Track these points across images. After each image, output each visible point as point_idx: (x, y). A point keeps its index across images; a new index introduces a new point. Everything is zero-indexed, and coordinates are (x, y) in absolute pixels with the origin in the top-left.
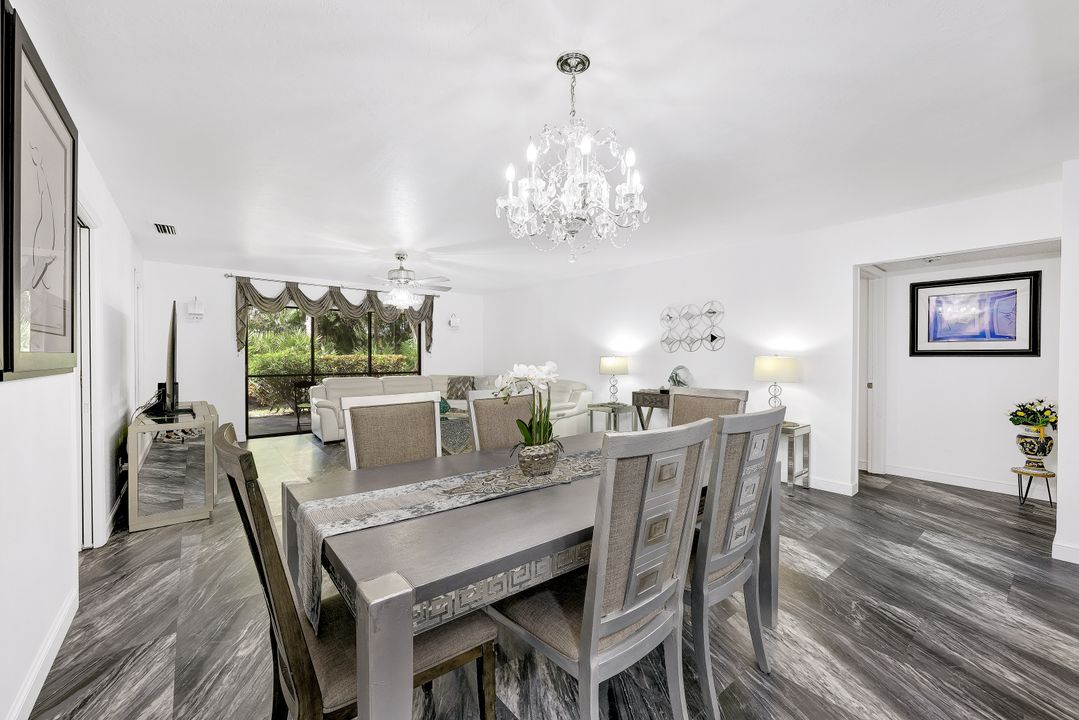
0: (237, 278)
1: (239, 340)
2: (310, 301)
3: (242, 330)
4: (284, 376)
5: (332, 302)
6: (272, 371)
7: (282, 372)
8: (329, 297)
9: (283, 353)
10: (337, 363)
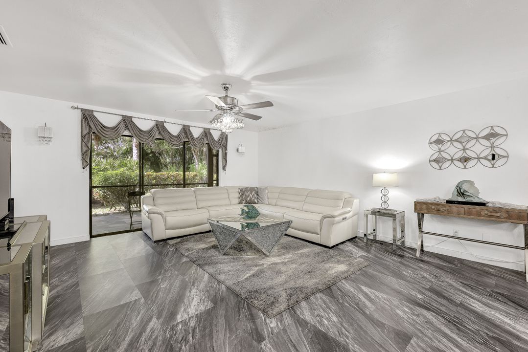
0: (82, 109)
1: (83, 160)
2: (141, 131)
3: (86, 151)
4: (120, 186)
5: (157, 132)
6: (112, 183)
7: (119, 184)
8: (155, 129)
9: (119, 171)
10: (155, 178)
